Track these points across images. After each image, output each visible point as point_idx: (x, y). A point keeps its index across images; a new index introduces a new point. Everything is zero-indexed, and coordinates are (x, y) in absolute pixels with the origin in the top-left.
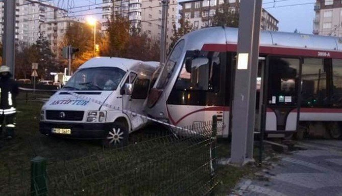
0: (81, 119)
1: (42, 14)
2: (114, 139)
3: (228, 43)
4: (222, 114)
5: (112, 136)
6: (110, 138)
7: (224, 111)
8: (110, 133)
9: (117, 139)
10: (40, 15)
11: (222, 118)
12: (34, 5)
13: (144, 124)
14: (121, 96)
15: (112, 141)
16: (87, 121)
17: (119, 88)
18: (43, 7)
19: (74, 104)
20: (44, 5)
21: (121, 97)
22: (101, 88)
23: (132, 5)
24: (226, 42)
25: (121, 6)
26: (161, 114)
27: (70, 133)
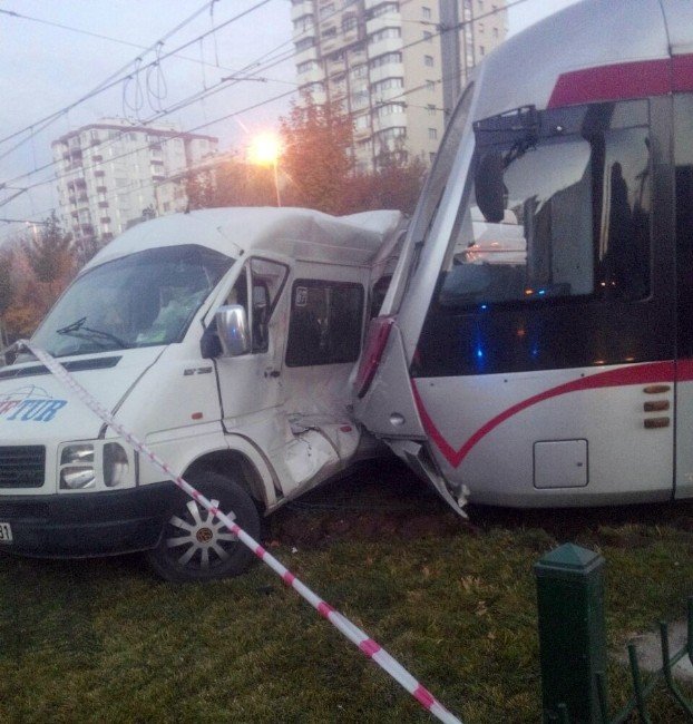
0: (38, 480)
1: (157, 159)
2: (197, 544)
3: (676, 51)
4: (669, 396)
5: (187, 533)
6: (180, 541)
7: (675, 381)
8: (179, 522)
9: (212, 543)
10: (153, 162)
11: (668, 414)
12: (133, 138)
13: (341, 462)
14: (209, 363)
15: (191, 552)
16: (63, 485)
17: (195, 333)
18: (155, 139)
19: (13, 418)
20: (158, 133)
21: (208, 370)
22: (124, 338)
23: (379, 87)
24: (670, 49)
25: (348, 97)
26: (394, 421)
27: (11, 538)
